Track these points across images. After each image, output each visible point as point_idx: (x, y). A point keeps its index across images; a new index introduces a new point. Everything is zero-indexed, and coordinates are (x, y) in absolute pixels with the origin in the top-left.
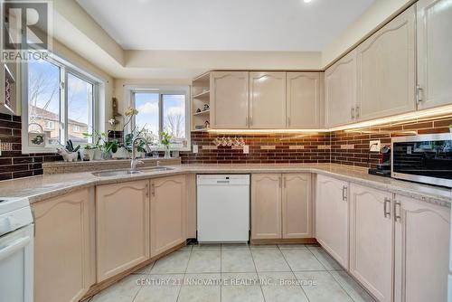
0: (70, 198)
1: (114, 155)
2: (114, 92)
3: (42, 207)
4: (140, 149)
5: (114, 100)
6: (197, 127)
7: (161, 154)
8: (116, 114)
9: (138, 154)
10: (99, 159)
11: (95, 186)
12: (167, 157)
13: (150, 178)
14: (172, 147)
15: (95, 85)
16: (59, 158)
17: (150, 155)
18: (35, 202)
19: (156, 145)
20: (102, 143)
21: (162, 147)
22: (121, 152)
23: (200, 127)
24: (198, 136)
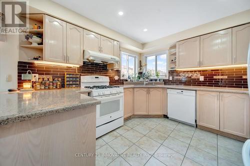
0: (129, 89)
1: (140, 80)
2: (140, 58)
3: (125, 90)
4: (147, 78)
5: (140, 61)
6: (171, 68)
7: (156, 80)
8: (141, 66)
9: (147, 80)
10: (136, 81)
11: (134, 88)
12: (158, 81)
13: (149, 88)
14: (160, 77)
15: (135, 57)
16: (127, 81)
17: (151, 80)
18: (124, 89)
19: (154, 77)
20: (136, 76)
21: (156, 78)
22: (141, 79)
23: (173, 68)
24: (172, 72)
